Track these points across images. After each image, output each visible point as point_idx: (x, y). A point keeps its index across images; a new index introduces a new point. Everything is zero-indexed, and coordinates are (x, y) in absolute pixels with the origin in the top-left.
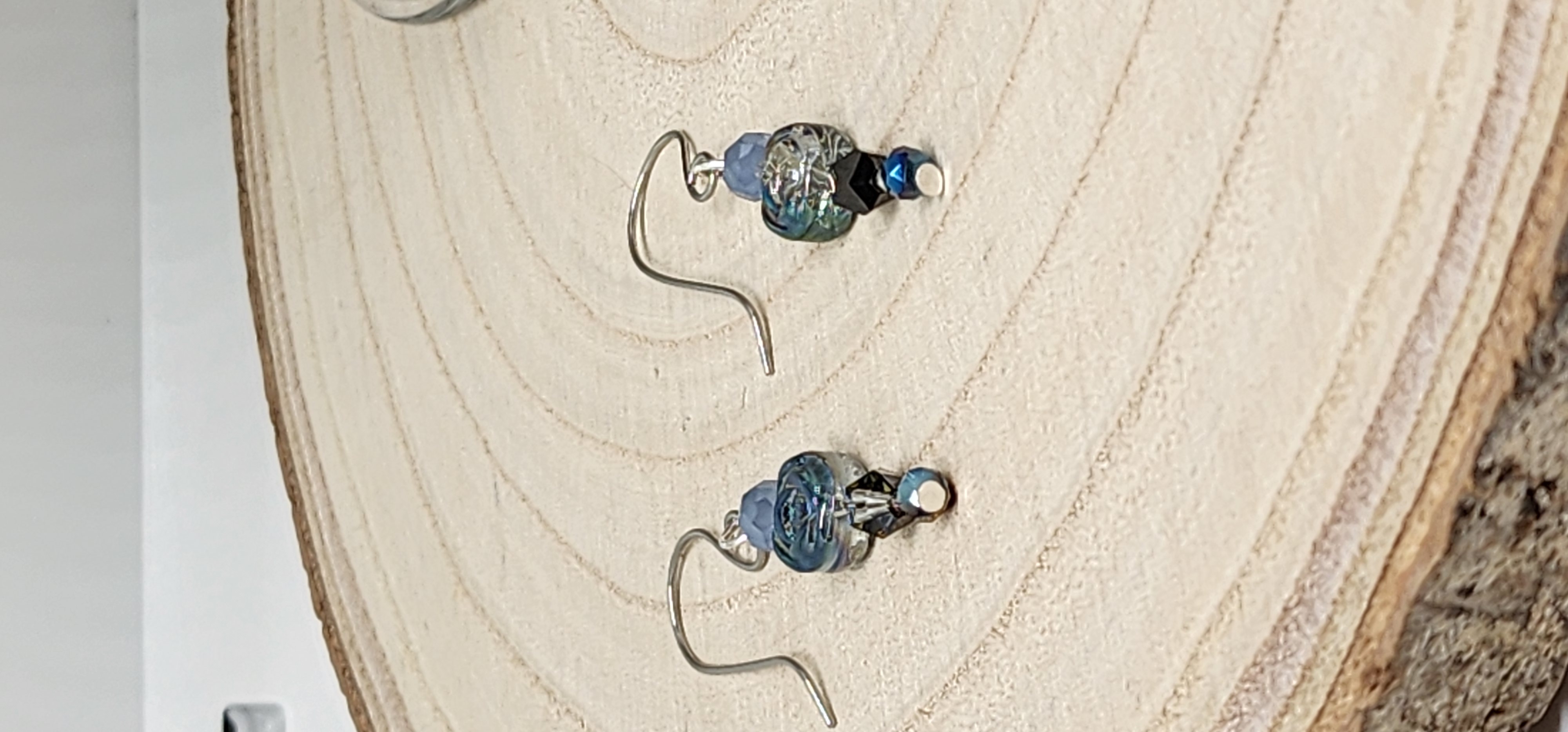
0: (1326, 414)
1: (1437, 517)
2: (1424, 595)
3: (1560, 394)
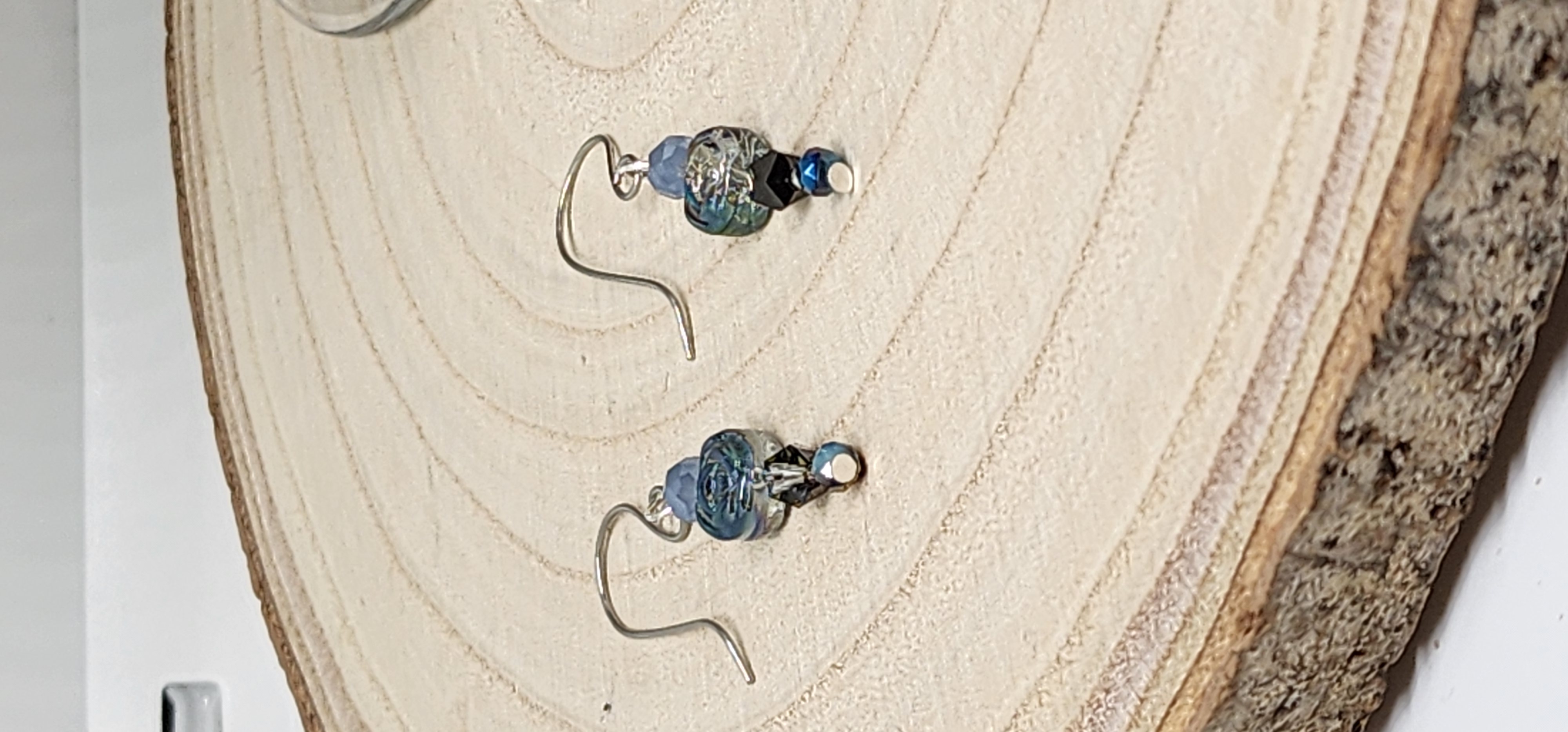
0: (1205, 385)
1: (1304, 475)
2: (1292, 547)
3: (1414, 364)
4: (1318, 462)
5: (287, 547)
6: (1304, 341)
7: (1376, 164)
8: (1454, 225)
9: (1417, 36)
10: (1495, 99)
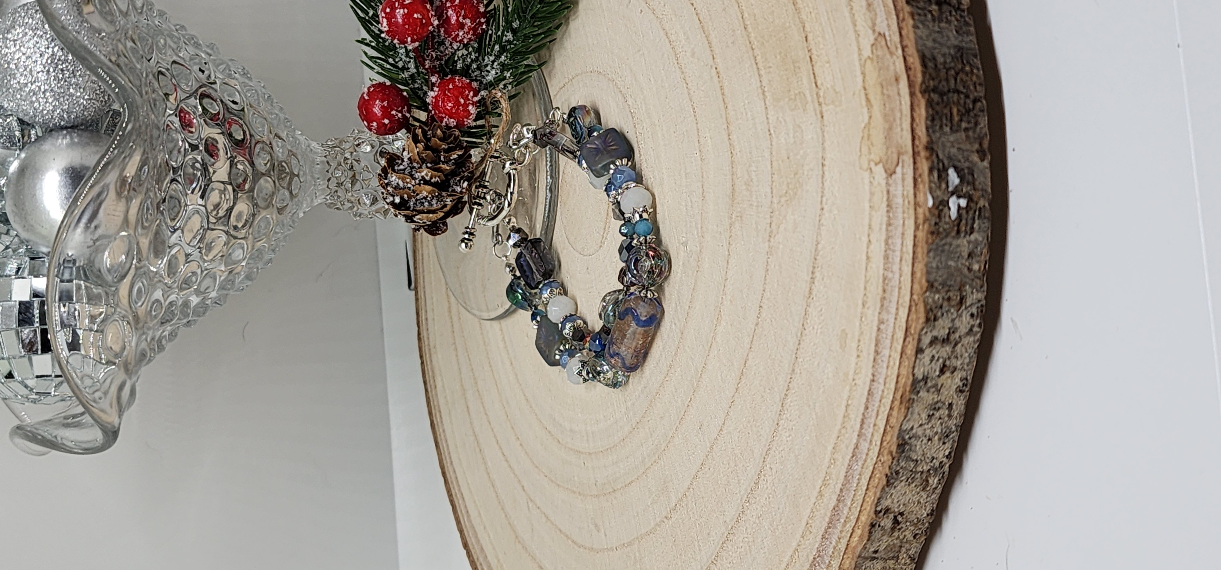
1: (863, 527)
2: (862, 554)
3: (903, 484)
4: (869, 523)
6: (860, 475)
7: (882, 409)
8: (914, 431)
9: (894, 359)
10: (926, 383)
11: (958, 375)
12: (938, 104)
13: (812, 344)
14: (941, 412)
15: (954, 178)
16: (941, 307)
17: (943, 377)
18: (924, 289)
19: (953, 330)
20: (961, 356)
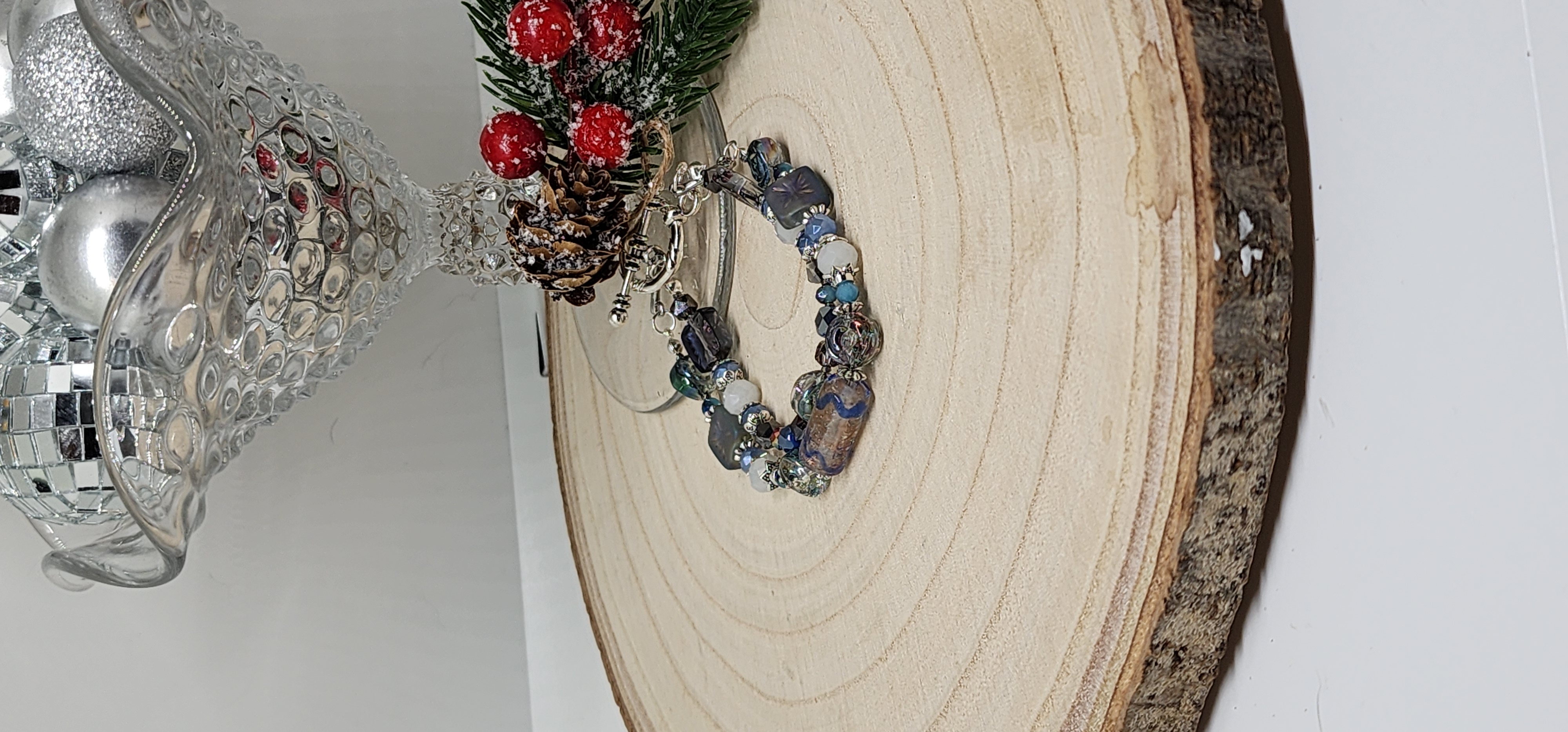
1: (1136, 666)
2: (1134, 700)
3: (1186, 610)
4: (1143, 660)
5: (631, 681)
6: (1131, 600)
7: (1159, 516)
8: (1199, 544)
9: (1173, 453)
10: (1214, 482)
11: (1254, 472)
12: (1225, 130)
13: (1067, 436)
14: (1233, 518)
15: (1246, 223)
16: (1232, 387)
17: (1236, 475)
18: (1211, 364)
19: (1247, 416)
20: (1258, 448)
